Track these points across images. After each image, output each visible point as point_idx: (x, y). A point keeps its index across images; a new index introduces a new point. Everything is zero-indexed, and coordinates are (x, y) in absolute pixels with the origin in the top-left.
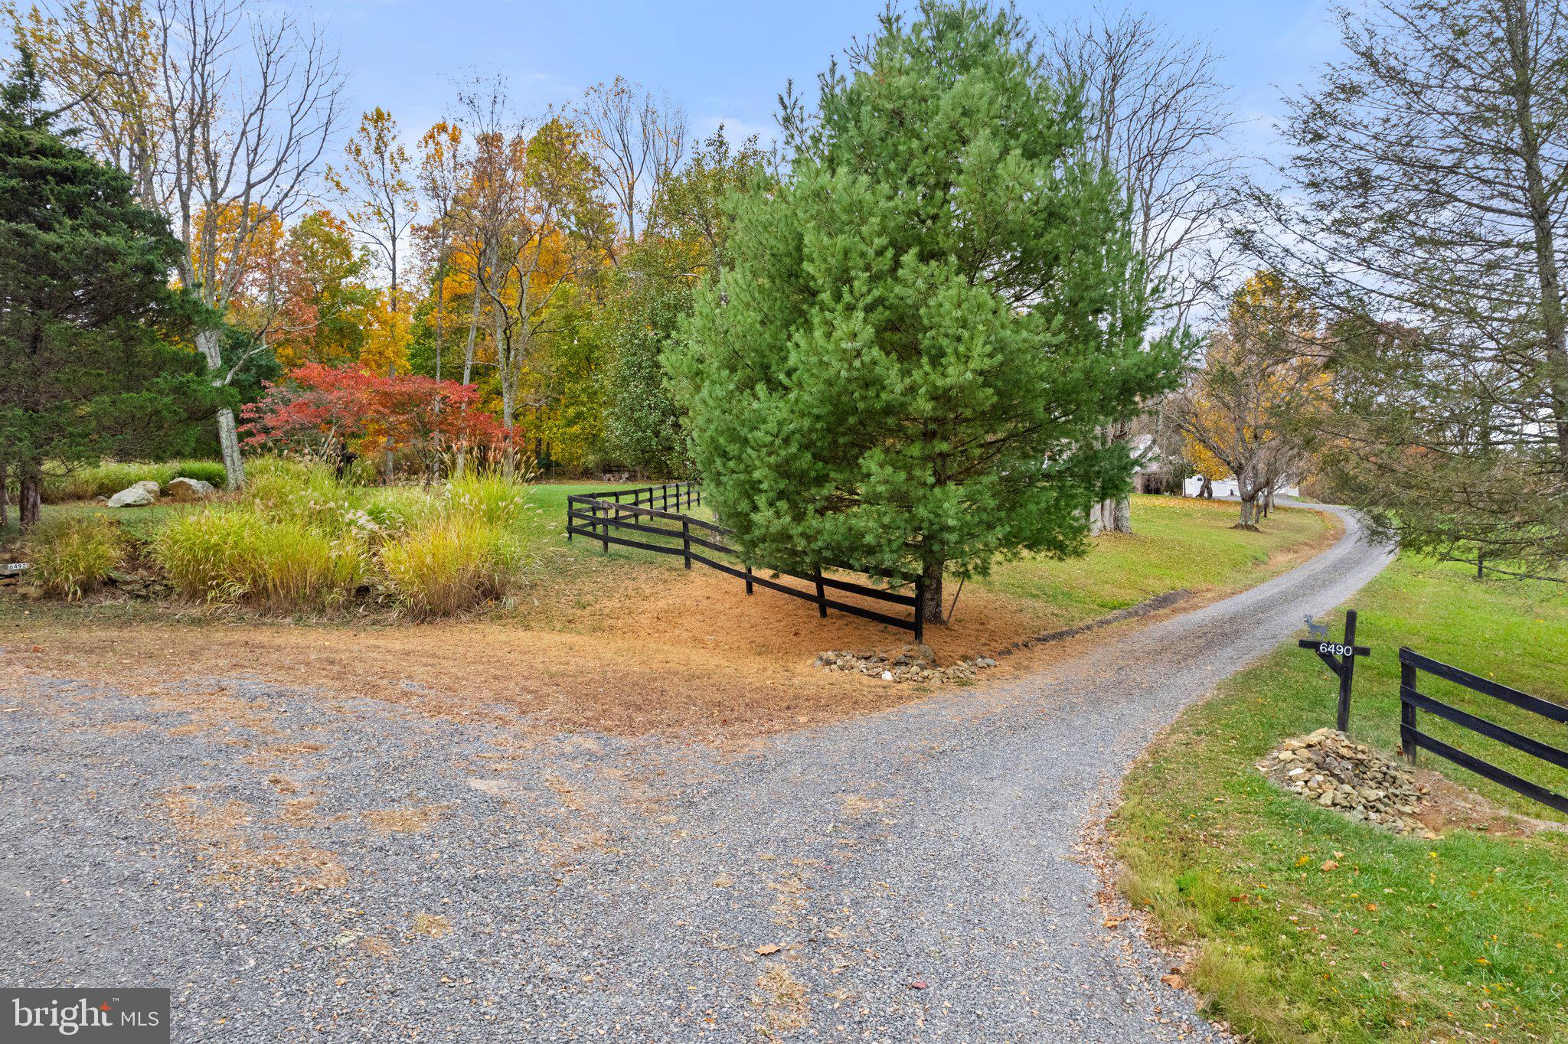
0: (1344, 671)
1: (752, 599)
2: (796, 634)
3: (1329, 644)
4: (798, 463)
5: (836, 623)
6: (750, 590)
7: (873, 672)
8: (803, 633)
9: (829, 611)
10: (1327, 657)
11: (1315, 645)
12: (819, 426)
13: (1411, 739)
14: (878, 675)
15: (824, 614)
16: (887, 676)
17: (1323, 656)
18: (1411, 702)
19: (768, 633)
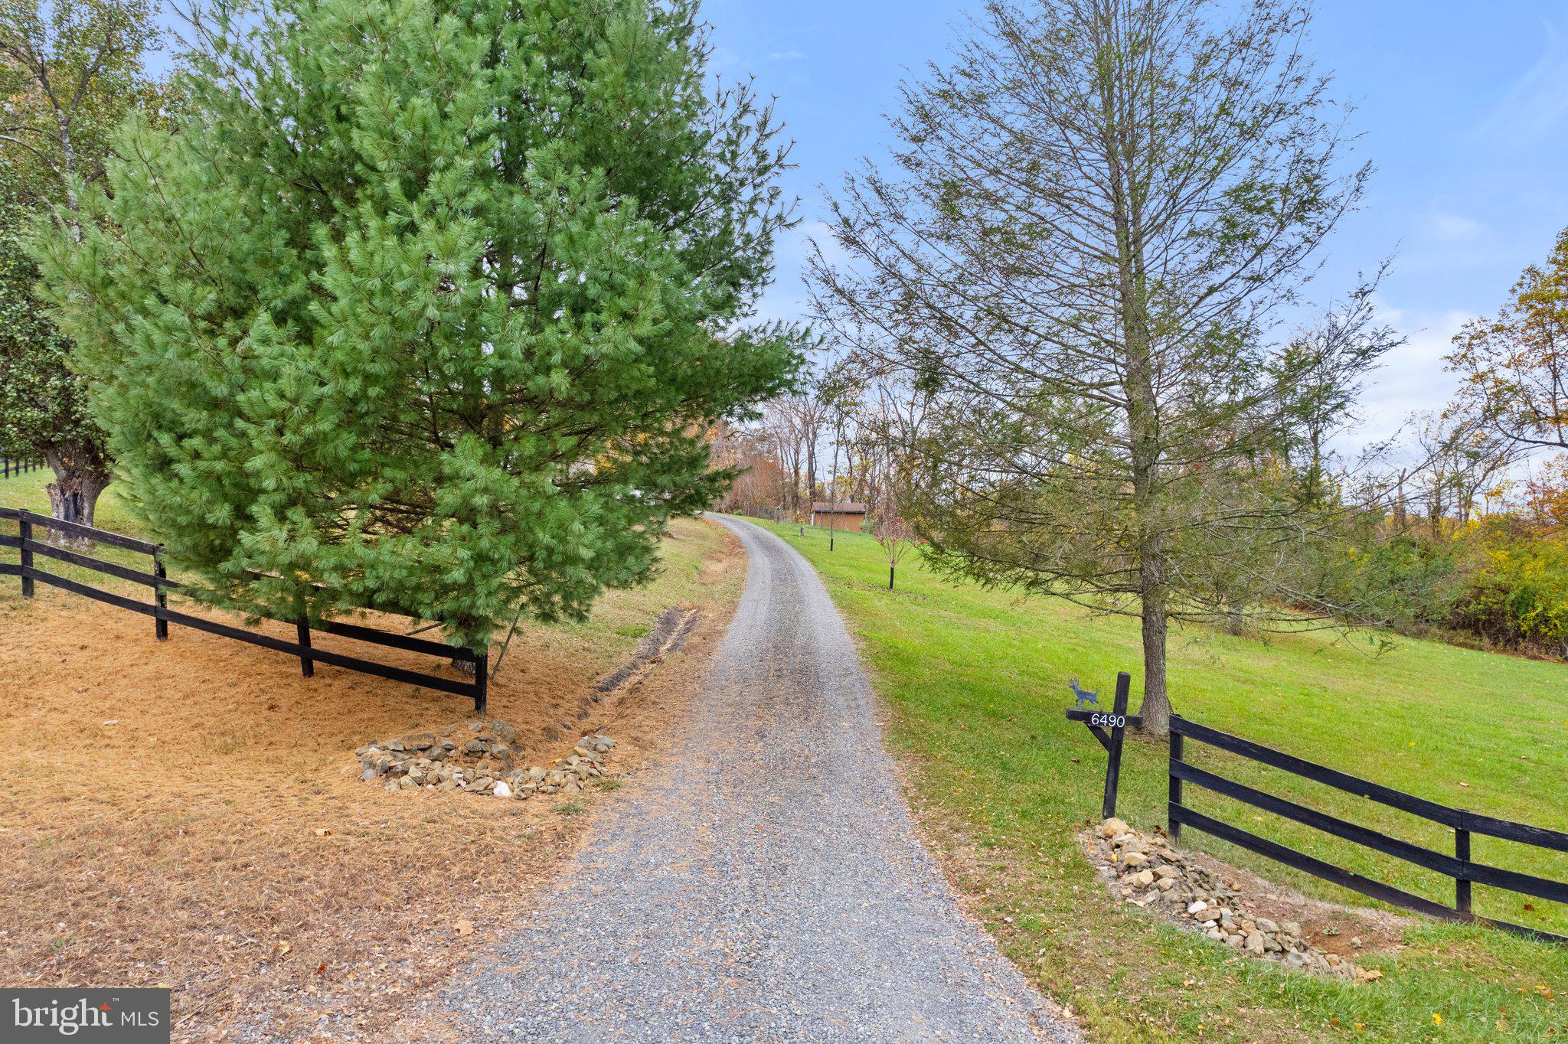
0: (1113, 744)
1: (167, 647)
2: (272, 708)
3: (1101, 714)
4: (330, 448)
5: (334, 686)
6: (162, 632)
7: (479, 785)
8: (283, 703)
9: (316, 664)
10: (1096, 730)
11: (1085, 717)
12: (373, 392)
13: (1179, 816)
14: (488, 791)
15: (308, 671)
16: (502, 789)
17: (1094, 729)
18: (1180, 773)
19: (221, 708)
